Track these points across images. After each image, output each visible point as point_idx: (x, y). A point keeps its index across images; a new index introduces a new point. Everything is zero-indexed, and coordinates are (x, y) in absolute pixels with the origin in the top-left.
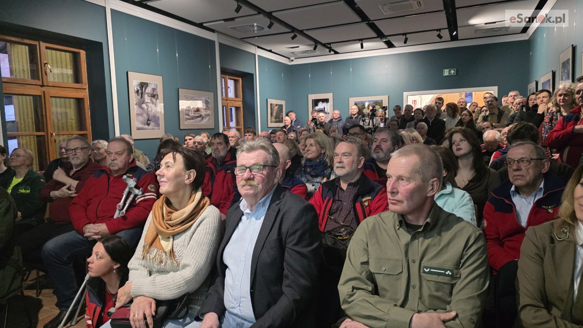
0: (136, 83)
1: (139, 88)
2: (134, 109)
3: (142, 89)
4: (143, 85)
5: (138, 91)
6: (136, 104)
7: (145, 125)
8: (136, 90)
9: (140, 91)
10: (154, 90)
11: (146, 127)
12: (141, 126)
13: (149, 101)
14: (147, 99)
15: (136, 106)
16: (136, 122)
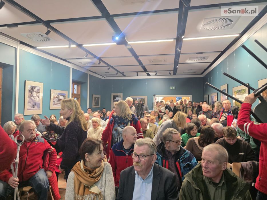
0: (29, 86)
1: (31, 89)
2: (27, 99)
3: (32, 90)
4: (33, 87)
5: (30, 91)
6: (28, 97)
7: (32, 107)
8: (29, 90)
9: (31, 91)
10: (38, 90)
11: (33, 108)
12: (30, 108)
13: (35, 95)
14: (34, 94)
15: (28, 98)
16: (28, 106)
